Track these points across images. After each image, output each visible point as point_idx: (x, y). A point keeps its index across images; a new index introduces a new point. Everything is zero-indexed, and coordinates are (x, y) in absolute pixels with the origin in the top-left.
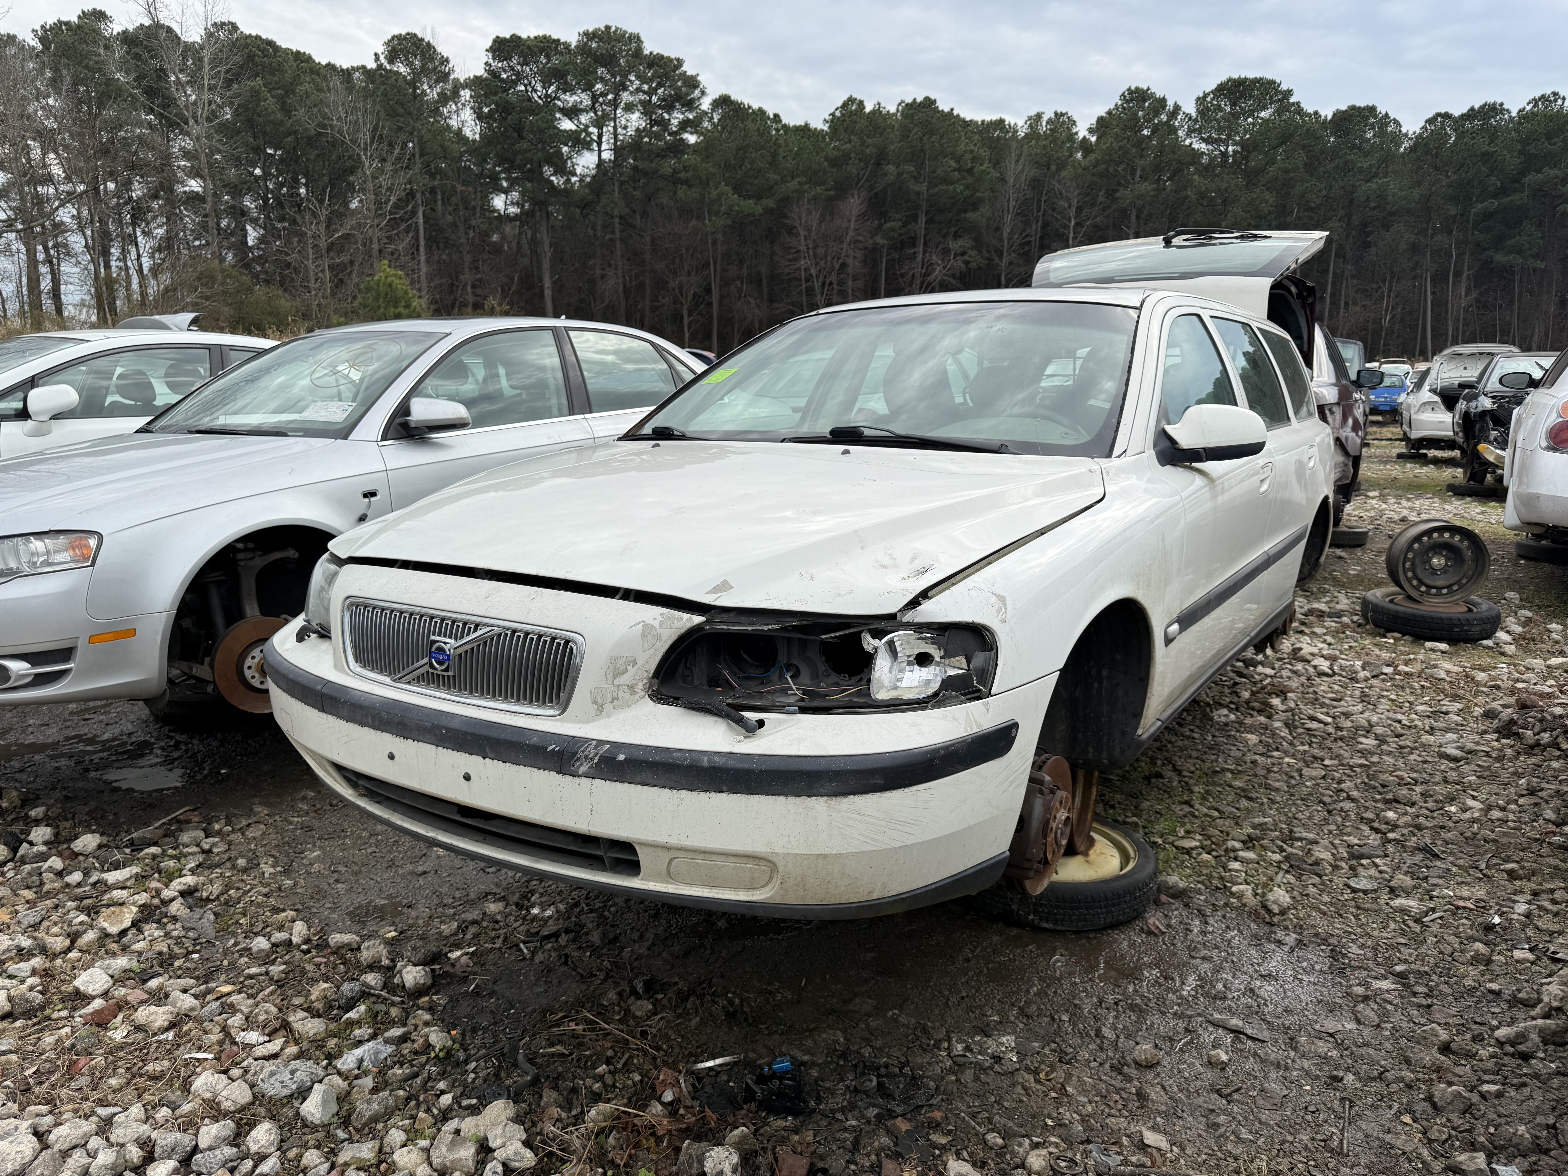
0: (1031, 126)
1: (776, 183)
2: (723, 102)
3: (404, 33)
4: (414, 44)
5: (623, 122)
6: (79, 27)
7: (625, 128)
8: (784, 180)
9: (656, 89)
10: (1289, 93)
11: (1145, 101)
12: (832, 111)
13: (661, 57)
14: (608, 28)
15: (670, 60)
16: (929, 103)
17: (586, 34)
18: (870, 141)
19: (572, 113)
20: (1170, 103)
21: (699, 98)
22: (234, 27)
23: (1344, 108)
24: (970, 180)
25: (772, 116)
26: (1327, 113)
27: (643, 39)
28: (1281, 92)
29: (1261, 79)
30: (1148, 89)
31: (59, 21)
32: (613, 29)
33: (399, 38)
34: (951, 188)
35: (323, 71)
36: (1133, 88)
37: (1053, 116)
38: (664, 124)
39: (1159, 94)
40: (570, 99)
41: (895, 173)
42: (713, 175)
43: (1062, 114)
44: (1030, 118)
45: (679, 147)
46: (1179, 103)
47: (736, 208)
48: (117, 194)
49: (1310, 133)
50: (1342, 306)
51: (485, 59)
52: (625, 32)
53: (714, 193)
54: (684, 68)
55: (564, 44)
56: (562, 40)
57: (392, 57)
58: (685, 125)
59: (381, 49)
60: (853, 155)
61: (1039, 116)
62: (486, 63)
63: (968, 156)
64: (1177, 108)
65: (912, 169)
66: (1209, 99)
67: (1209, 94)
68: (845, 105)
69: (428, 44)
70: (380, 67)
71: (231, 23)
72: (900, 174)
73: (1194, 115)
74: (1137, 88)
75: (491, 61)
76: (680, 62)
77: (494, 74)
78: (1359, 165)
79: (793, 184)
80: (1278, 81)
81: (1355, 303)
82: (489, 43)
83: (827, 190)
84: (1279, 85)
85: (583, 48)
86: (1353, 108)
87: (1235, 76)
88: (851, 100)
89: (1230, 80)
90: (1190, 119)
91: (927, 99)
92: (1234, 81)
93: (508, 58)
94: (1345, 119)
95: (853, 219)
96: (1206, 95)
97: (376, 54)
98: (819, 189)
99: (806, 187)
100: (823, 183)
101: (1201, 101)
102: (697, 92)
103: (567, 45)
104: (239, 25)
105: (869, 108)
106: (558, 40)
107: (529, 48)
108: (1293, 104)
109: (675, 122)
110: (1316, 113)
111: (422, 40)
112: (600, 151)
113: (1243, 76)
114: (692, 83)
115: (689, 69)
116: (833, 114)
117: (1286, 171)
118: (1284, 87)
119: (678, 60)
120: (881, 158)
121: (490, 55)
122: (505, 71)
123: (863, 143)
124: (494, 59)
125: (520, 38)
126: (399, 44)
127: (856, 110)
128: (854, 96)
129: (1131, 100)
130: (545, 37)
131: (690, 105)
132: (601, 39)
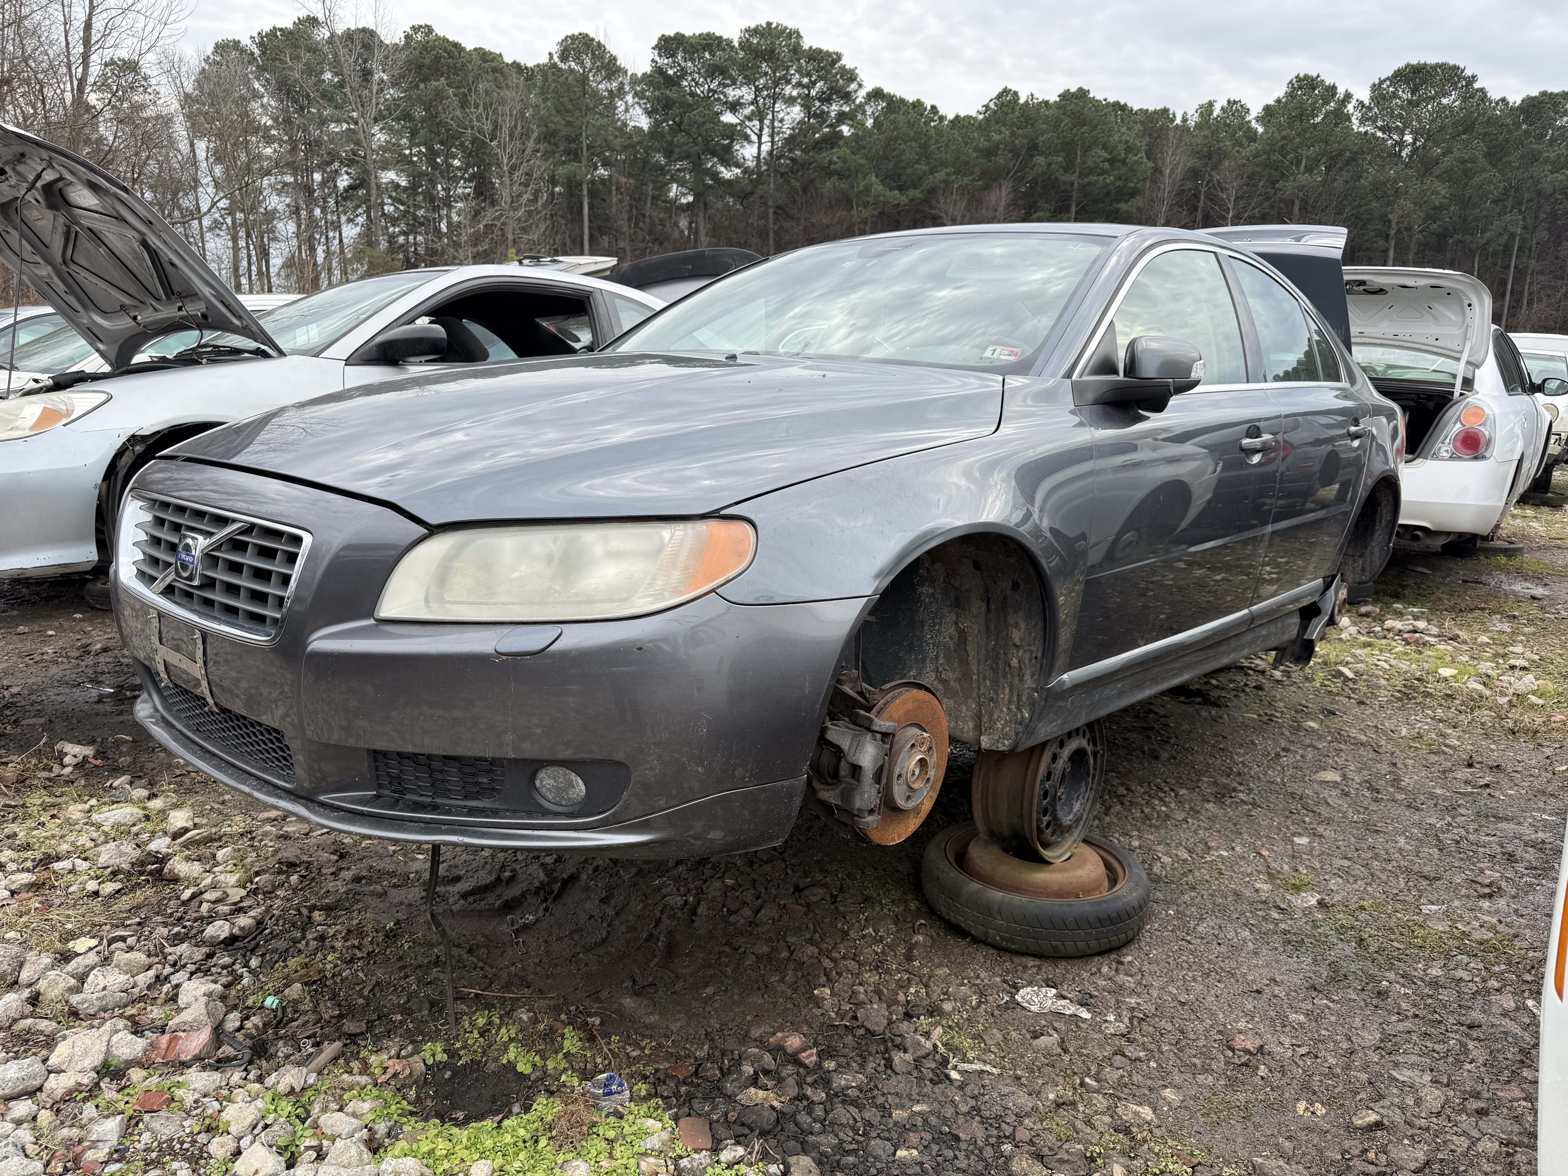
0: (1201, 114)
1: (925, 174)
2: (877, 94)
3: (576, 33)
4: (585, 44)
5: (781, 115)
6: (291, 33)
7: (782, 121)
8: (933, 171)
9: (814, 83)
10: (1474, 78)
11: (1314, 89)
12: (985, 103)
13: (819, 51)
14: (769, 24)
15: (828, 54)
16: (1082, 93)
17: (747, 30)
18: (1020, 132)
19: (734, 106)
20: (1341, 91)
21: (856, 91)
22: (429, 29)
23: (1535, 93)
24: (1123, 170)
25: (929, 108)
26: (1515, 99)
27: (802, 34)
28: (1465, 78)
29: (1444, 64)
30: (1318, 76)
31: (275, 28)
32: (774, 26)
33: (573, 38)
34: (1101, 178)
35: (506, 70)
36: (1302, 75)
37: (1225, 104)
38: (822, 116)
39: (1328, 82)
40: (732, 93)
41: (1043, 163)
42: (862, 166)
43: (1235, 102)
44: (1202, 107)
45: (835, 138)
46: (1350, 90)
47: (882, 199)
48: (323, 184)
49: (1492, 121)
50: (1525, 303)
51: (652, 57)
52: (786, 28)
53: (862, 184)
54: (843, 62)
55: (726, 40)
56: (725, 37)
57: (564, 55)
58: (842, 117)
59: (555, 49)
60: (1002, 146)
61: (1211, 104)
62: (653, 61)
63: (1121, 147)
64: (1348, 96)
65: (1061, 159)
66: (1385, 86)
67: (1385, 80)
68: (1000, 96)
69: (599, 43)
70: (555, 65)
71: (426, 26)
72: (1049, 165)
73: (1367, 102)
74: (1306, 76)
75: (657, 59)
76: (839, 56)
77: (659, 71)
78: (1545, 154)
79: (941, 175)
80: (1462, 67)
81: (1540, 300)
82: (655, 42)
83: (974, 180)
84: (1462, 71)
85: (745, 45)
86: (1544, 94)
87: (1414, 62)
88: (1006, 91)
89: (1408, 66)
90: (1363, 106)
91: (1080, 89)
92: (1413, 67)
93: (673, 55)
94: (1534, 106)
95: (1001, 209)
96: (1381, 82)
97: (550, 54)
98: (966, 180)
99: (953, 177)
100: (972, 173)
101: (1376, 88)
102: (853, 86)
103: (729, 42)
104: (434, 28)
105: (1022, 100)
106: (721, 37)
107: (692, 46)
108: (1478, 90)
109: (833, 114)
110: (1503, 100)
111: (593, 40)
112: (760, 143)
113: (1422, 62)
114: (851, 76)
115: (847, 62)
116: (987, 107)
117: (1463, 161)
118: (1468, 73)
119: (837, 54)
120: (1033, 148)
121: (656, 52)
122: (671, 68)
123: (1013, 134)
124: (660, 56)
125: (683, 36)
126: (572, 44)
127: (1010, 102)
128: (1009, 87)
129: (1300, 88)
130: (708, 34)
131: (847, 97)
132: (762, 35)
